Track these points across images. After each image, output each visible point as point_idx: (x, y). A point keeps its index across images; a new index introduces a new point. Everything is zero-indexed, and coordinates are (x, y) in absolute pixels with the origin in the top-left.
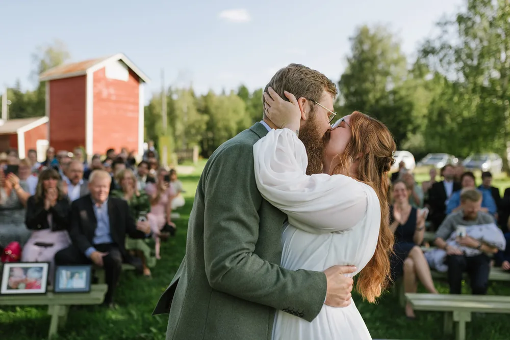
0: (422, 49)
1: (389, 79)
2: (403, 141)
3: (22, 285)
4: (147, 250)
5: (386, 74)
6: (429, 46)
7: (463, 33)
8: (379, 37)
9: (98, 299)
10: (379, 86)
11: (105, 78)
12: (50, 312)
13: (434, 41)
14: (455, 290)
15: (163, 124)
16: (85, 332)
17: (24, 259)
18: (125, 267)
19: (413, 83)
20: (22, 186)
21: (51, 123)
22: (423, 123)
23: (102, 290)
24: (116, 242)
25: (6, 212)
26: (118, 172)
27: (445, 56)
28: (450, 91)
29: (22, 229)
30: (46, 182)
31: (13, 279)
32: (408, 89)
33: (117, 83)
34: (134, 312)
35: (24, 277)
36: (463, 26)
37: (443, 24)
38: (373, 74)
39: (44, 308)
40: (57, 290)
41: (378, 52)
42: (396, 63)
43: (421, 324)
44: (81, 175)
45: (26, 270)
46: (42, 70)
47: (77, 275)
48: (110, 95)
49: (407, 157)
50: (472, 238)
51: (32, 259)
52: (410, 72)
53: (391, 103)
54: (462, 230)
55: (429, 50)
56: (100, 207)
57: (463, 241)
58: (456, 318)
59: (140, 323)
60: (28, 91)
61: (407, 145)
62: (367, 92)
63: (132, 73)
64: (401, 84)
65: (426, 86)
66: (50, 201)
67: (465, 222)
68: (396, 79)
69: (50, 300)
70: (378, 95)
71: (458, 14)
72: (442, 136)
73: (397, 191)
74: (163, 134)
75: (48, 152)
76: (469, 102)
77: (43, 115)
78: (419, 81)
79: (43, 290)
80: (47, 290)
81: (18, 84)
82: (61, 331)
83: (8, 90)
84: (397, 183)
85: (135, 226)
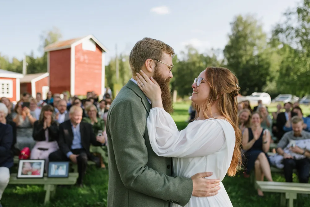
0: (275, 29)
1: (255, 48)
2: (264, 86)
3: (30, 173)
4: (103, 153)
5: (253, 45)
6: (279, 28)
7: (301, 19)
8: (249, 22)
9: (73, 182)
10: (249, 53)
11: (82, 50)
12: (45, 188)
13: (282, 24)
14: (289, 180)
15: (117, 77)
16: (65, 201)
17: (31, 158)
18: (90, 163)
19: (270, 51)
20: (32, 114)
21: (51, 76)
22: (277, 75)
23: (76, 176)
24: (84, 148)
25: (23, 130)
26: (87, 107)
27: (289, 34)
28: (293, 55)
29: (31, 140)
30: (46, 112)
31: (25, 169)
32: (267, 54)
33: (89, 53)
34: (94, 189)
35: (31, 168)
36: (301, 15)
37: (288, 14)
38: (245, 46)
39: (42, 186)
40: (49, 176)
41: (248, 31)
42: (259, 38)
43: (267, 200)
44: (65, 108)
45: (32, 164)
46: (46, 44)
47: (61, 167)
48: (85, 60)
49: (266, 96)
50: (299, 148)
51: (36, 157)
52: (268, 43)
53: (257, 63)
54: (293, 143)
55: (279, 30)
56: (75, 127)
57: (294, 150)
58: (287, 197)
59: (98, 196)
60: (38, 57)
61: (266, 89)
62: (241, 56)
63: (98, 46)
64: (262, 51)
65: (278, 53)
66: (47, 124)
67: (295, 138)
68: (259, 48)
69: (46, 181)
70: (248, 58)
71: (298, 7)
72: (288, 84)
73: (254, 118)
74: (116, 83)
75: (48, 94)
76: (305, 62)
77: (46, 71)
78: (274, 49)
79: (41, 176)
80: (44, 176)
81: (32, 53)
82: (52, 200)
83: (27, 57)
84: (254, 113)
85: (95, 139)
